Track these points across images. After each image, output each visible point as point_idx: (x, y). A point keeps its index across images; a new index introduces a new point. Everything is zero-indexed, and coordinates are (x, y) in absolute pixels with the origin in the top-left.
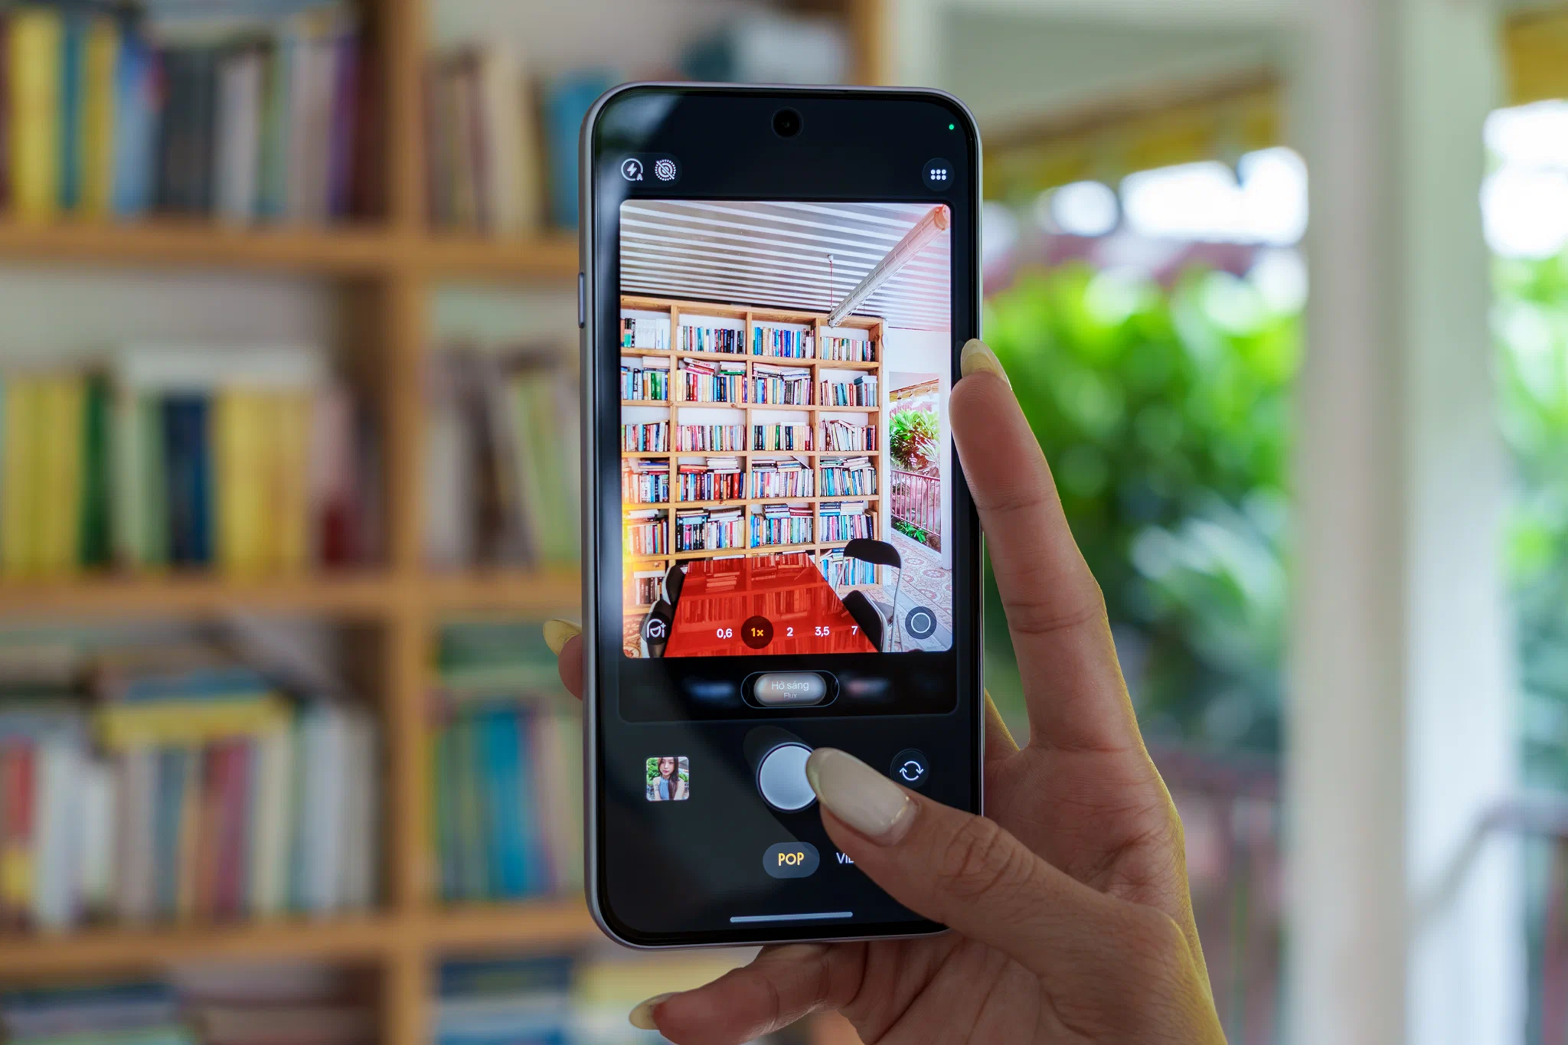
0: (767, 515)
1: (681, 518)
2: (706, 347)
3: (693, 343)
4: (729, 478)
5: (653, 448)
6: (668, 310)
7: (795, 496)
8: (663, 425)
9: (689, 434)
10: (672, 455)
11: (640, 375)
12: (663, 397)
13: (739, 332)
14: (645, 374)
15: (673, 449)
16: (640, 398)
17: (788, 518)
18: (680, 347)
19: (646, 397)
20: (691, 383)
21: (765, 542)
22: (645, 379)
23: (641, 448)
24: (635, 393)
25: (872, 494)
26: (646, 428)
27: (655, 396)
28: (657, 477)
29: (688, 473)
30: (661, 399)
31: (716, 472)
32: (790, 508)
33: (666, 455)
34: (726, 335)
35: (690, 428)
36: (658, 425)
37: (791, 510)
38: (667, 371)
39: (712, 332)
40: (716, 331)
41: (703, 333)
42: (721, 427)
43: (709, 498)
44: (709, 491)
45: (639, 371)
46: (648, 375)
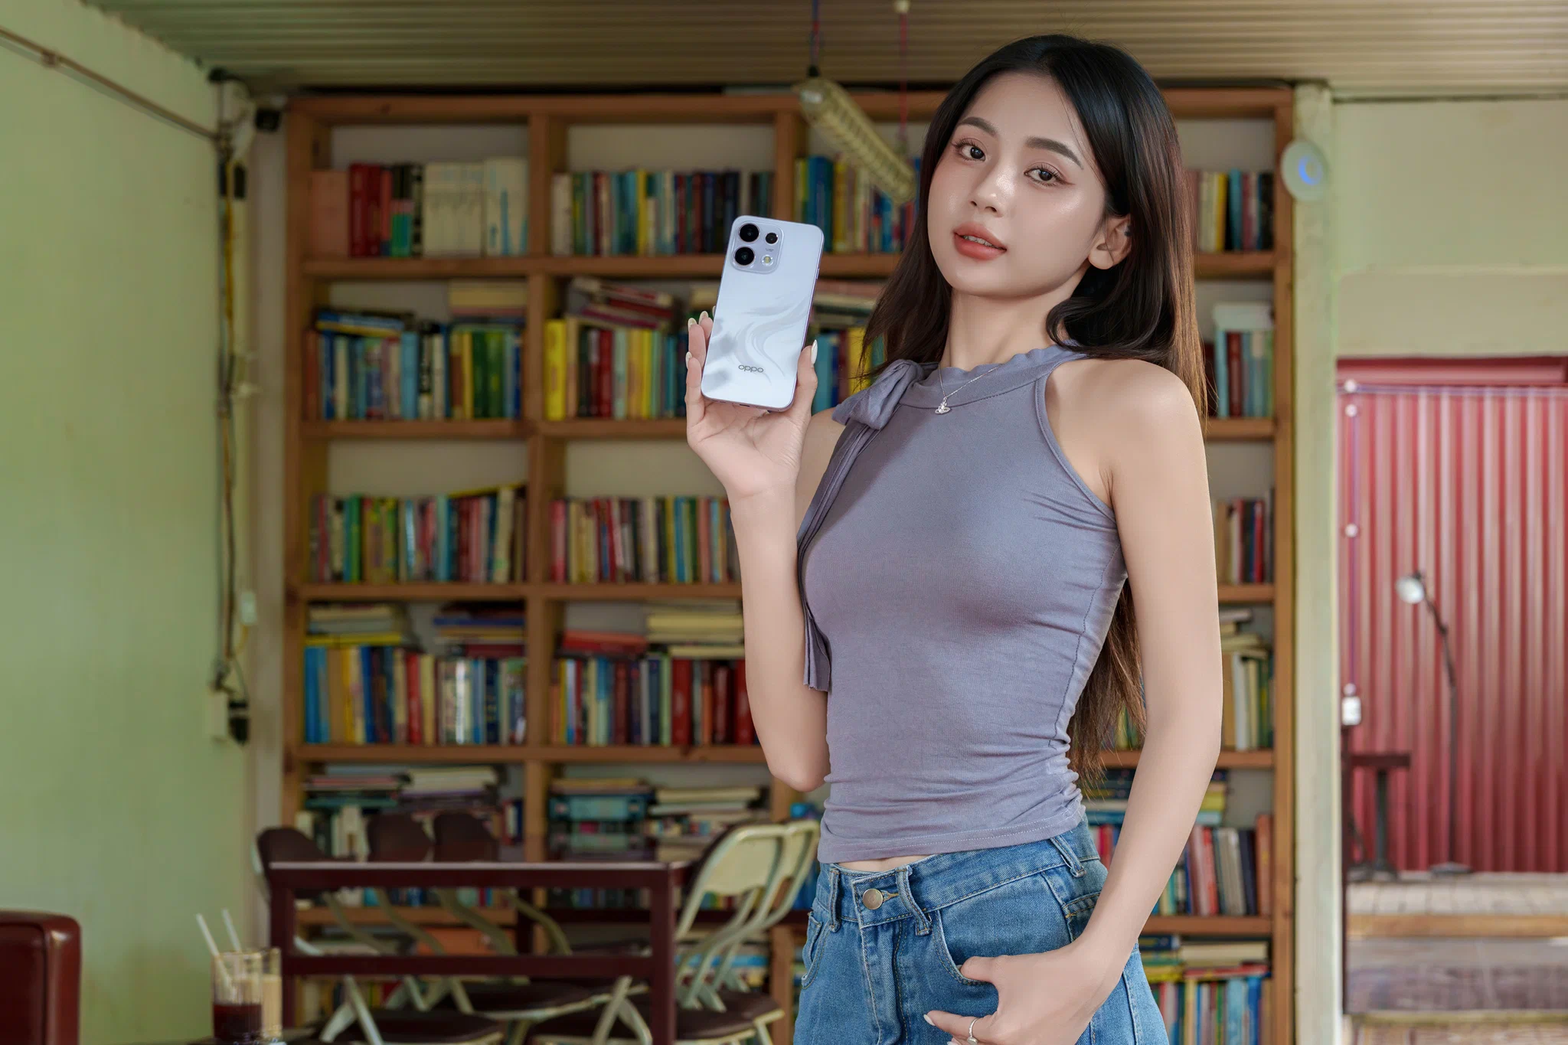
1: (562, 797)
2: (646, 236)
3: (605, 225)
4: (722, 676)
5: (479, 574)
6: (521, 120)
8: (506, 496)
9: (589, 525)
10: (536, 595)
11: (438, 342)
12: (509, 407)
13: (755, 179)
14: (455, 338)
15: (537, 573)
16: (439, 413)
18: (561, 241)
19: (457, 412)
20: (594, 358)
22: (455, 350)
23: (442, 570)
24: (425, 401)
26: (461, 506)
27: (484, 408)
28: (492, 667)
29: (588, 653)
30: (501, 414)
31: (677, 652)
33: (519, 590)
34: (709, 192)
35: (598, 508)
36: (493, 496)
38: (520, 325)
39: (667, 185)
40: (679, 180)
41: (637, 184)
42: (693, 503)
43: (655, 740)
44: (655, 718)
45: (435, 329)
46: (463, 342)
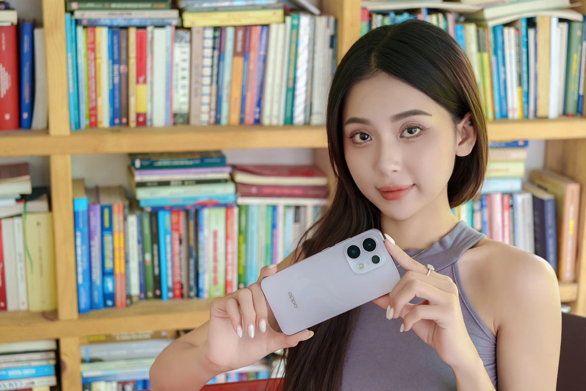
0: (142, 194)
7: (258, 122)
17: (228, 207)
21: (135, 290)
25: (565, 114)
32: (236, 168)
37: (241, 178)
